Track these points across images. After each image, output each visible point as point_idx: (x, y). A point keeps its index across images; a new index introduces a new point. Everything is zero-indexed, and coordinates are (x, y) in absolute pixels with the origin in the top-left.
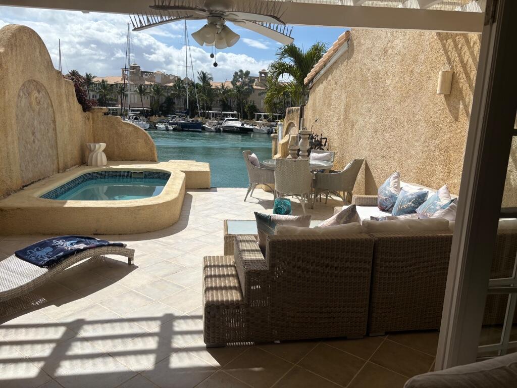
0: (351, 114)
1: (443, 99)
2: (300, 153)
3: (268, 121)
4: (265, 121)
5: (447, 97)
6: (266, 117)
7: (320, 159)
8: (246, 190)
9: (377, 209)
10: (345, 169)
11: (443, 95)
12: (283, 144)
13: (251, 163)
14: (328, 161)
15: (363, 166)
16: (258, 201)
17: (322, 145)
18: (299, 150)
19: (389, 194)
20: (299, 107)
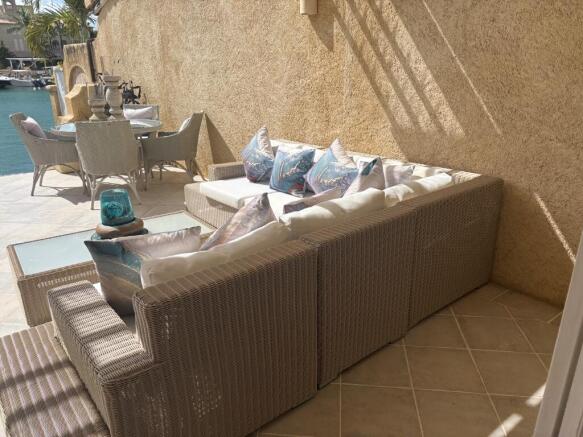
0: (172, 50)
1: (308, 22)
2: (111, 110)
3: (32, 68)
4: (26, 70)
5: (314, 18)
6: (27, 63)
7: (139, 117)
8: (31, 176)
9: (245, 181)
10: (181, 129)
11: (307, 16)
12: (73, 99)
13: (29, 132)
14: (151, 119)
15: (204, 123)
16: (56, 192)
17: (136, 97)
18: (107, 107)
19: (260, 159)
20: (85, 44)
